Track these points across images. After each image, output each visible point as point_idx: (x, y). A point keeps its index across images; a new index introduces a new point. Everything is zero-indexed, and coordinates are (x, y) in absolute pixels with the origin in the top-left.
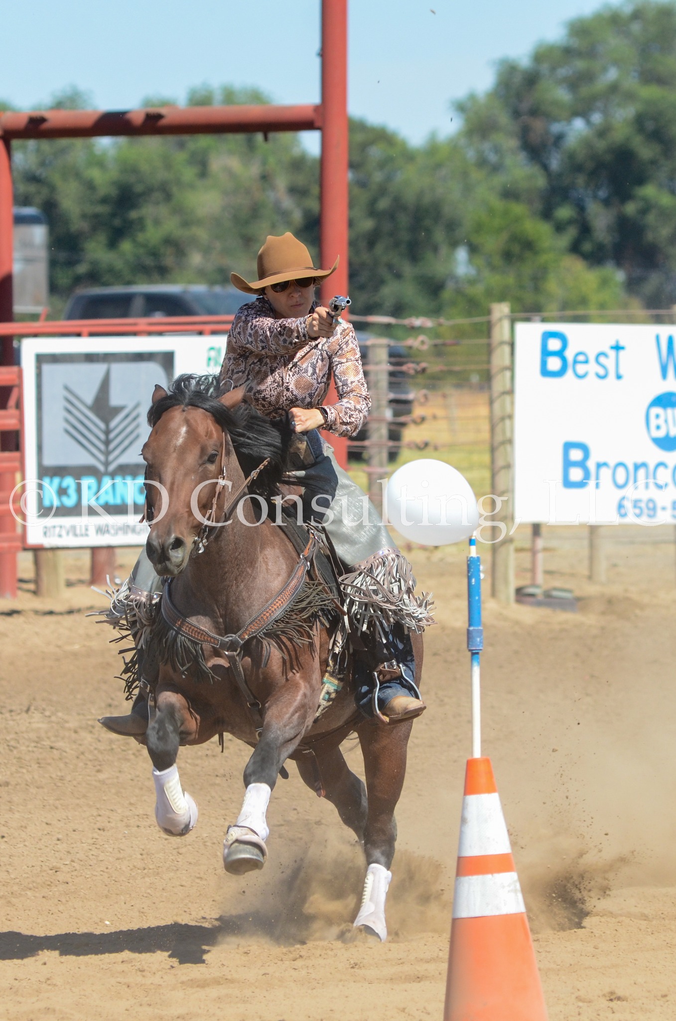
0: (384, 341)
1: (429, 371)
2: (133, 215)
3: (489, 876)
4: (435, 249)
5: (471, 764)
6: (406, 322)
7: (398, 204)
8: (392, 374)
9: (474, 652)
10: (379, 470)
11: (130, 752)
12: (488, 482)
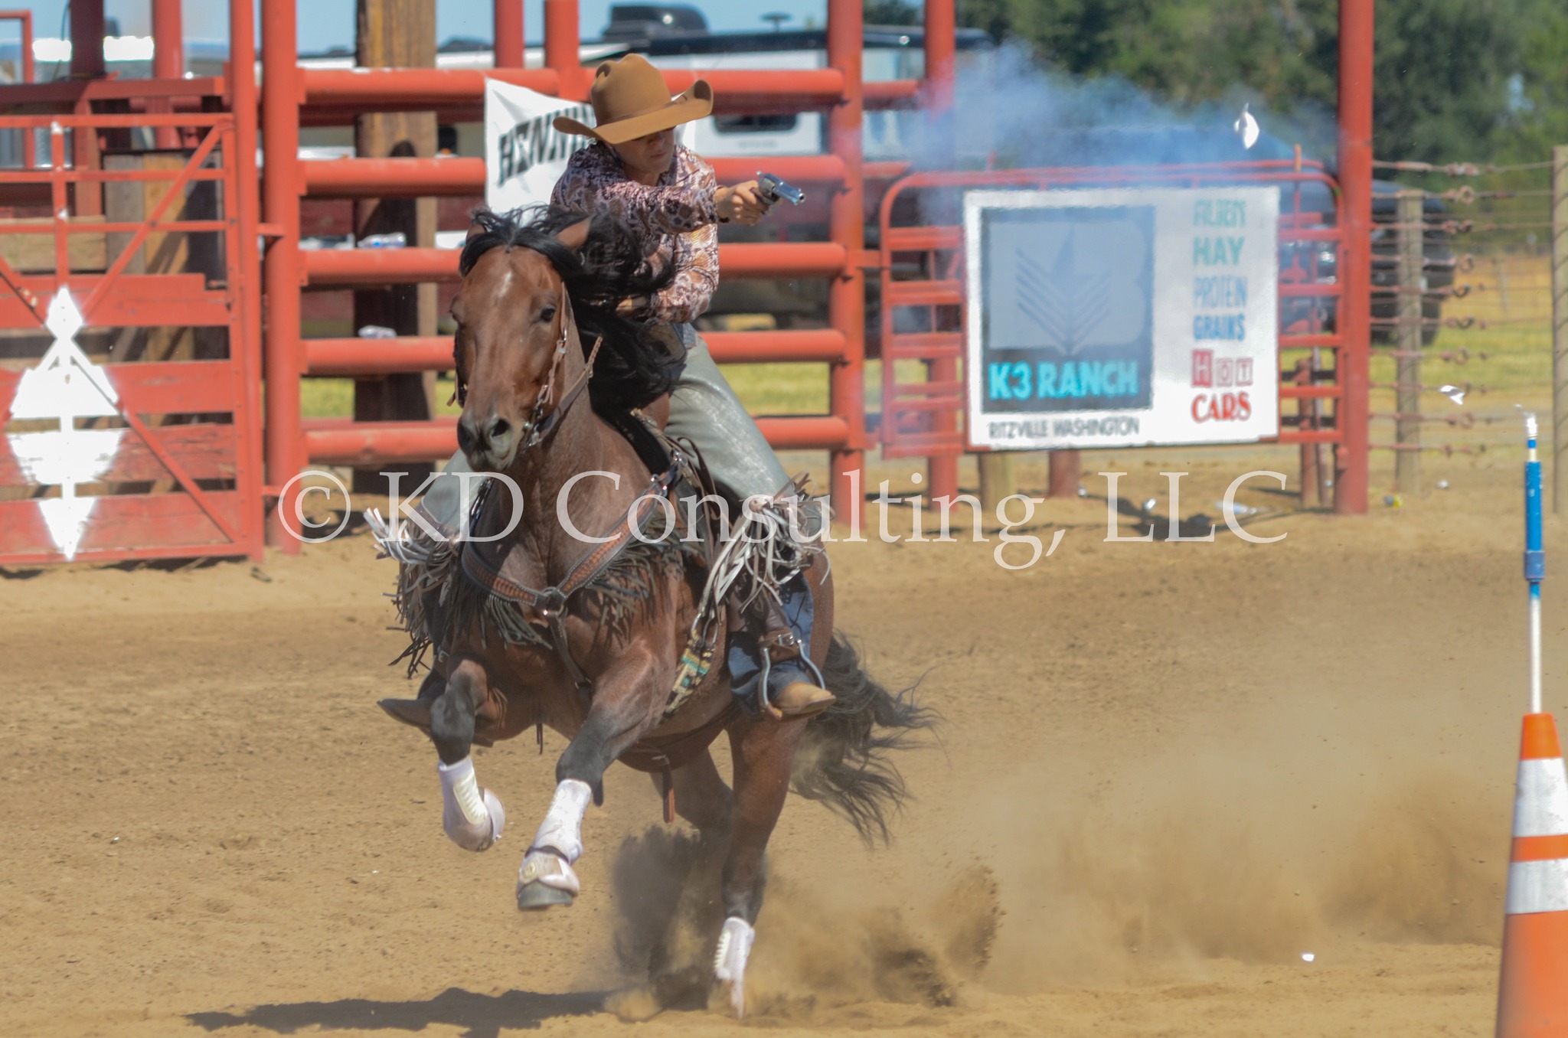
0: (1418, 193)
1: (1475, 230)
2: (1103, 37)
3: (1552, 862)
4: (1483, 78)
5: (1528, 721)
6: (1446, 168)
7: (1436, 21)
8: (1427, 234)
9: (1533, 581)
10: (1411, 354)
11: (1099, 704)
12: (1549, 368)
